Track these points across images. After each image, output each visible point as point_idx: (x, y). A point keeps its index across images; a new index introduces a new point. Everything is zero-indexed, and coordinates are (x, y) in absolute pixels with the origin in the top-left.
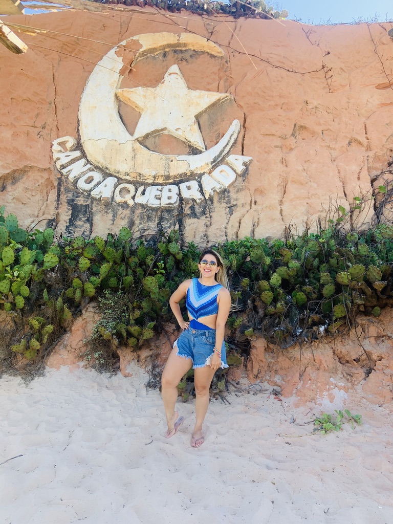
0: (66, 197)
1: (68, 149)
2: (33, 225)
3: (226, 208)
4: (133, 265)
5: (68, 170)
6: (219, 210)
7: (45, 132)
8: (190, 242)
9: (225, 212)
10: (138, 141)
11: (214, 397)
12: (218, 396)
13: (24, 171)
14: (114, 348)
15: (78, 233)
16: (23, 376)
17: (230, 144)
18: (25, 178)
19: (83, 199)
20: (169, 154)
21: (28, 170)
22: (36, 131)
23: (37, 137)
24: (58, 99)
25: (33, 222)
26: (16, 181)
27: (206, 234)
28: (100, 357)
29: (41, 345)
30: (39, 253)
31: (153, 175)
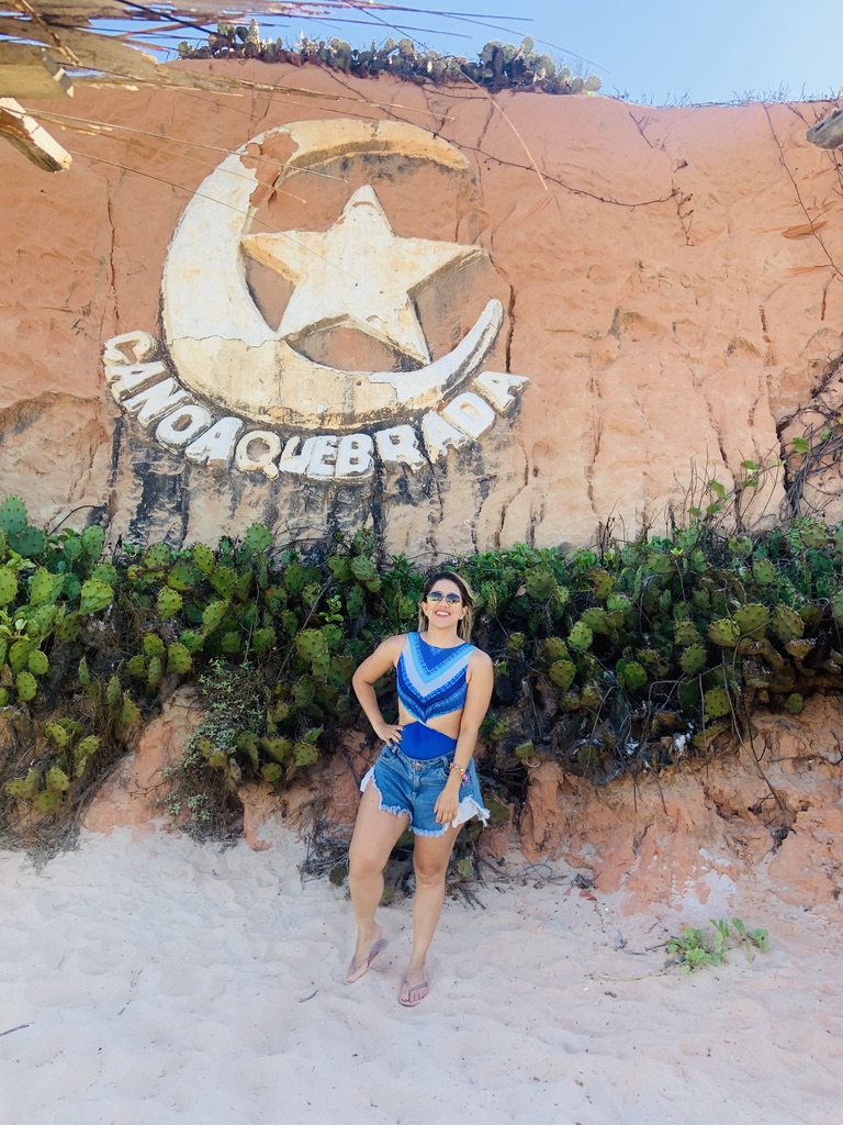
0: (132, 460)
1: (139, 357)
2: (59, 519)
3: (474, 482)
4: (274, 604)
5: (137, 402)
6: (459, 488)
7: (90, 320)
8: (397, 555)
9: (472, 490)
10: (289, 342)
12: (458, 892)
13: (42, 404)
14: (232, 785)
15: (155, 536)
16: (32, 851)
17: (482, 350)
18: (44, 417)
19: (168, 463)
20: (352, 370)
21: (52, 401)
22: (71, 319)
23: (71, 332)
24: (119, 254)
25: (59, 512)
26: (24, 425)
27: (432, 538)
28: (200, 807)
29: (71, 780)
30: (71, 580)
31: (320, 412)
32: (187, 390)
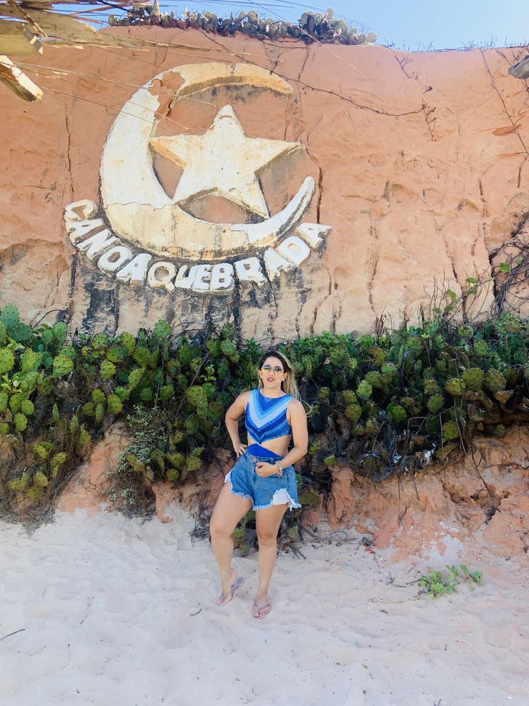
0: (84, 281)
1: (87, 216)
2: (38, 318)
3: (297, 293)
4: (173, 371)
5: (86, 245)
6: (288, 296)
7: (56, 193)
8: (249, 340)
9: (296, 298)
10: (180, 206)
11: (283, 549)
12: (288, 548)
13: (27, 246)
14: (148, 483)
15: (99, 329)
16: (26, 523)
17: (302, 209)
18: (28, 255)
19: (105, 283)
20: (220, 223)
21: (33, 244)
22: (44, 192)
23: (44, 201)
24: (73, 151)
25: (39, 314)
26: (16, 260)
27: (271, 329)
28: (129, 496)
29: (49, 480)
30: (47, 356)
31: (200, 250)
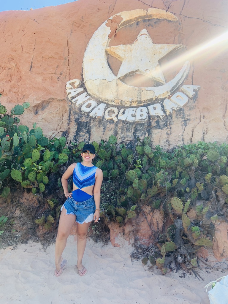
0: (74, 117)
1: (76, 87)
2: (54, 135)
3: (182, 121)
4: (118, 161)
5: (76, 100)
6: (177, 124)
7: (62, 76)
8: (157, 146)
9: (181, 124)
10: (120, 80)
11: (188, 272)
13: (49, 102)
15: (81, 140)
16: (43, 242)
17: (183, 78)
18: (49, 106)
19: (84, 118)
20: (140, 87)
21: (52, 101)
22: (57, 76)
23: (57, 80)
24: (70, 56)
25: (54, 133)
26: (44, 108)
27: (168, 140)
28: (96, 230)
29: (55, 220)
30: (56, 153)
31: (130, 100)
32: (90, 96)
